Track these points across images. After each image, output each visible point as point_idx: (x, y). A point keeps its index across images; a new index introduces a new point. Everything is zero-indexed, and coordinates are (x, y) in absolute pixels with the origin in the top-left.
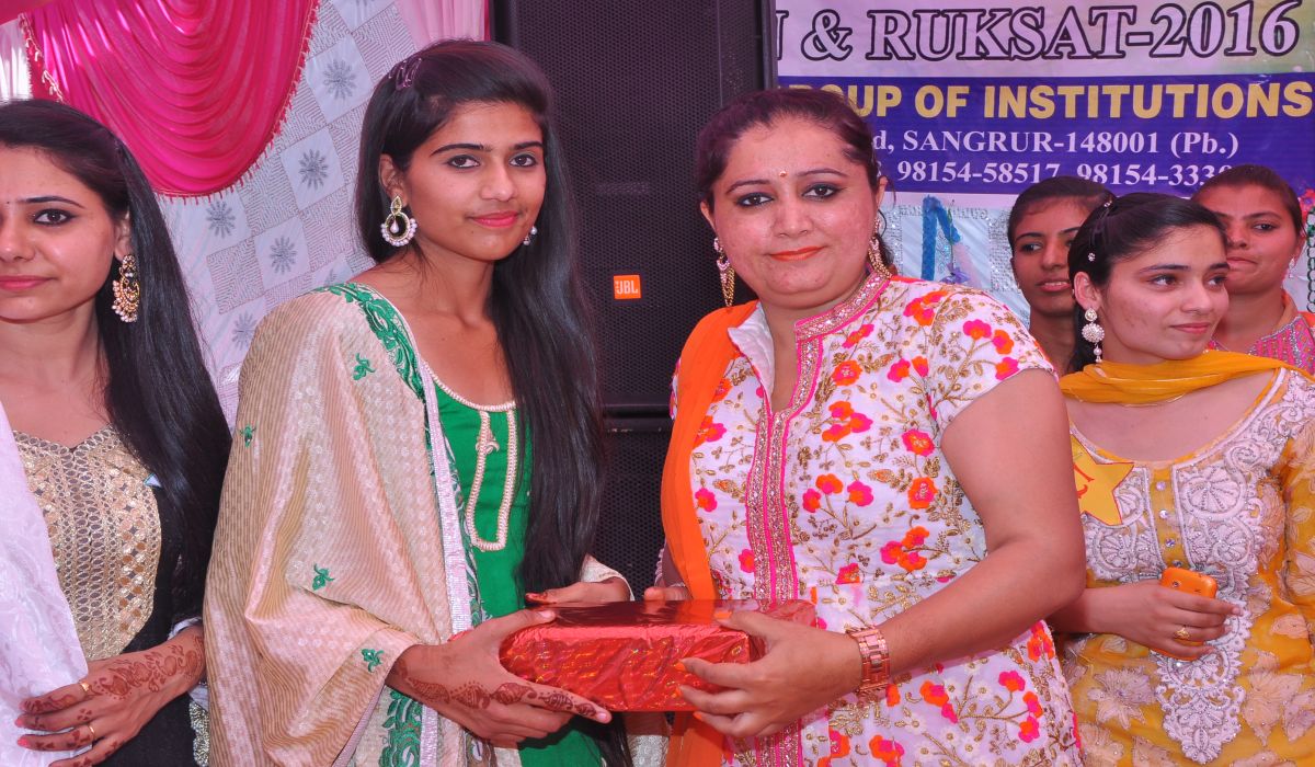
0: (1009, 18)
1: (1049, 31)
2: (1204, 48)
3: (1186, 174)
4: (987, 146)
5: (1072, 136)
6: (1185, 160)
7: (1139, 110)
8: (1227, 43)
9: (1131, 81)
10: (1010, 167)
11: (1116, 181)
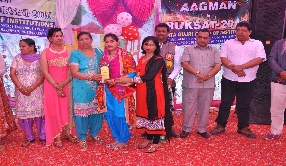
0: (11, 9)
2: (39, 17)
3: (37, 33)
4: (8, 27)
5: (21, 26)
6: (37, 31)
7: (30, 24)
8: (42, 17)
9: (30, 20)
10: (12, 30)
11: (27, 33)
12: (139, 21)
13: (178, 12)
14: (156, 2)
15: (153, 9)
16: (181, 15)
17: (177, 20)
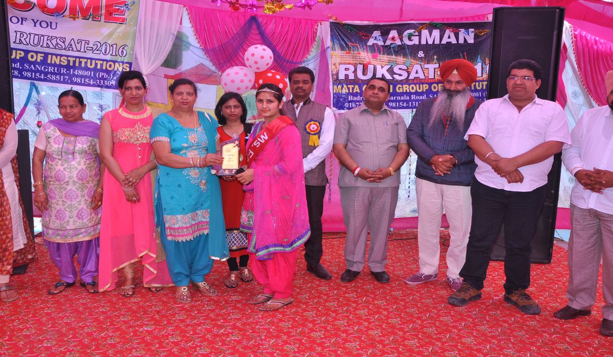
0: (56, 39)
1: (67, 44)
2: (106, 53)
3: (100, 82)
4: (48, 70)
5: (72, 70)
6: (100, 79)
7: (89, 66)
8: (111, 53)
9: (88, 58)
10: (55, 76)
11: (83, 82)
12: (288, 62)
13: (363, 47)
14: (321, 27)
15: (315, 40)
16: (369, 52)
17: (361, 62)
